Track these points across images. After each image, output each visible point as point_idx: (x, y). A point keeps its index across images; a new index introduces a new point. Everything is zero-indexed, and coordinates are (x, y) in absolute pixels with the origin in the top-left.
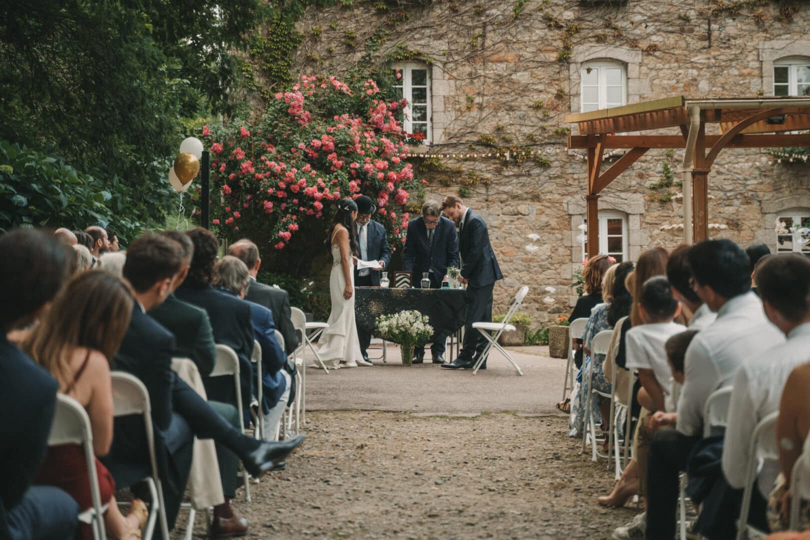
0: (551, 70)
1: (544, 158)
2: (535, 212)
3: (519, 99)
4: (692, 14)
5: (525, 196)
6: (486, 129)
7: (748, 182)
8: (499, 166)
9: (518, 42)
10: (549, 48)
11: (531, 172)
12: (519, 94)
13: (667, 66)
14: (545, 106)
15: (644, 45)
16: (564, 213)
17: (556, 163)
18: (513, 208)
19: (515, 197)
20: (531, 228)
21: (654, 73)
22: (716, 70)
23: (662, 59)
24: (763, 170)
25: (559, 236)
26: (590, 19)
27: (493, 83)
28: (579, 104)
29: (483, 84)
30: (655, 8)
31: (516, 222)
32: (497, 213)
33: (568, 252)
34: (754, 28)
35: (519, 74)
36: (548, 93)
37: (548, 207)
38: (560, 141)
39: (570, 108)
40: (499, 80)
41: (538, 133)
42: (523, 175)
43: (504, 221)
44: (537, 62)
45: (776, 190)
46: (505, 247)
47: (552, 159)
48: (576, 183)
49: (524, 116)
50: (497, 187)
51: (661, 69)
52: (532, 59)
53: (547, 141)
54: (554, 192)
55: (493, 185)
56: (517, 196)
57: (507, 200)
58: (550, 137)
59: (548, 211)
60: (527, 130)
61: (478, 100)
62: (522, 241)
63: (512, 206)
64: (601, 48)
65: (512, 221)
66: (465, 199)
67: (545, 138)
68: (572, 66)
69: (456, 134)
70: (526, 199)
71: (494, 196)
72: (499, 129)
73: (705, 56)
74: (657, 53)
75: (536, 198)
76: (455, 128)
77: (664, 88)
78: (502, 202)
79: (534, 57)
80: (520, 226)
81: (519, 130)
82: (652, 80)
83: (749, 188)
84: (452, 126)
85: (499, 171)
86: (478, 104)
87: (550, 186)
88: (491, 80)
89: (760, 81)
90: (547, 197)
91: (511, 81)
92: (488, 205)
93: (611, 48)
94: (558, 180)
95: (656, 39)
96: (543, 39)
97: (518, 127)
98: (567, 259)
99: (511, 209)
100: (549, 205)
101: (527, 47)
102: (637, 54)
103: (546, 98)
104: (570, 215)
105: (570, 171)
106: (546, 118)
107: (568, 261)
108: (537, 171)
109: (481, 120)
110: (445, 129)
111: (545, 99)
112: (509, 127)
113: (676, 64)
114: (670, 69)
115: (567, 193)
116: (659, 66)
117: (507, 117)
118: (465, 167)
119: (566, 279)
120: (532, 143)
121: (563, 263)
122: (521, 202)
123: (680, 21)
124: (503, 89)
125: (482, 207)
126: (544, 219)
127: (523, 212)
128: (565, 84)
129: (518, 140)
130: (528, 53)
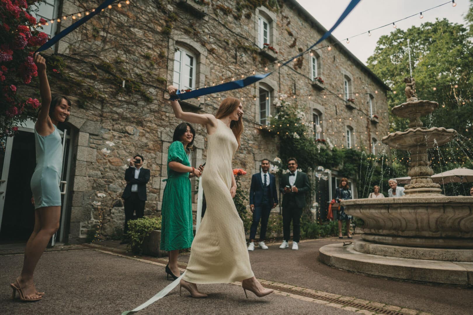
0: (158, 37)
1: (149, 95)
2: (138, 134)
3: (135, 47)
4: (230, 42)
5: (132, 119)
6: (108, 58)
7: (249, 142)
8: (114, 90)
9: (137, 7)
10: (157, 22)
11: (139, 103)
12: (135, 43)
13: (218, 64)
14: (152, 59)
15: (208, 47)
16: (158, 139)
17: (155, 102)
18: (123, 127)
19: (123, 118)
20: (134, 146)
21: (212, 66)
23: (216, 59)
24: (255, 136)
25: (154, 155)
26: (182, 17)
27: (116, 26)
28: (173, 66)
29: (108, 24)
30: (214, 30)
31: (122, 139)
32: (109, 128)
33: (159, 169)
34: (252, 63)
35: (136, 30)
36: (155, 51)
37: (148, 132)
38: (160, 87)
39: (167, 67)
40: (120, 26)
41: (145, 76)
42: (132, 104)
43: (114, 136)
44: (149, 27)
45: (259, 149)
46: (113, 157)
47: (154, 97)
48: (167, 119)
49: (137, 60)
50: (111, 107)
51: (216, 65)
52: (145, 23)
53: (151, 84)
54: (152, 122)
55: (108, 105)
56: (126, 118)
57: (118, 120)
58: (152, 82)
59: (147, 135)
60: (137, 71)
61: (102, 33)
62: (128, 154)
63: (121, 125)
64: (187, 37)
65: (120, 137)
66: (82, 110)
67: (150, 81)
68: (170, 40)
69: (80, 53)
70: (133, 122)
71: (108, 114)
72: (118, 62)
73: (234, 67)
74: (214, 55)
75: (140, 123)
76: (81, 47)
77: (216, 76)
78: (113, 120)
79: (147, 23)
80: (125, 142)
81: (132, 69)
82: (211, 69)
83: (250, 145)
84: (77, 45)
85: (114, 95)
86: (103, 36)
87: (150, 117)
88: (115, 24)
89: (254, 90)
90: (148, 125)
91: (129, 31)
92: (102, 120)
93: (192, 40)
94: (156, 114)
95: (214, 46)
96: (154, 14)
97: (132, 67)
98: (158, 173)
99: (121, 127)
100: (149, 130)
101: (143, 14)
102: (205, 51)
103: (154, 54)
104: (162, 141)
105: (164, 110)
106: (151, 67)
107: (158, 175)
108: (142, 103)
109: (103, 50)
110: (71, 45)
111: (151, 55)
112: (125, 64)
113: (222, 65)
114: (219, 66)
115: (161, 125)
116: (215, 62)
117: (124, 56)
118: (86, 83)
119: (155, 189)
120: (141, 82)
121: (155, 176)
122: (129, 124)
123: (224, 43)
124: (123, 35)
125: (97, 120)
126: (144, 140)
127: (129, 132)
128: (165, 50)
129: (131, 76)
130: (143, 18)
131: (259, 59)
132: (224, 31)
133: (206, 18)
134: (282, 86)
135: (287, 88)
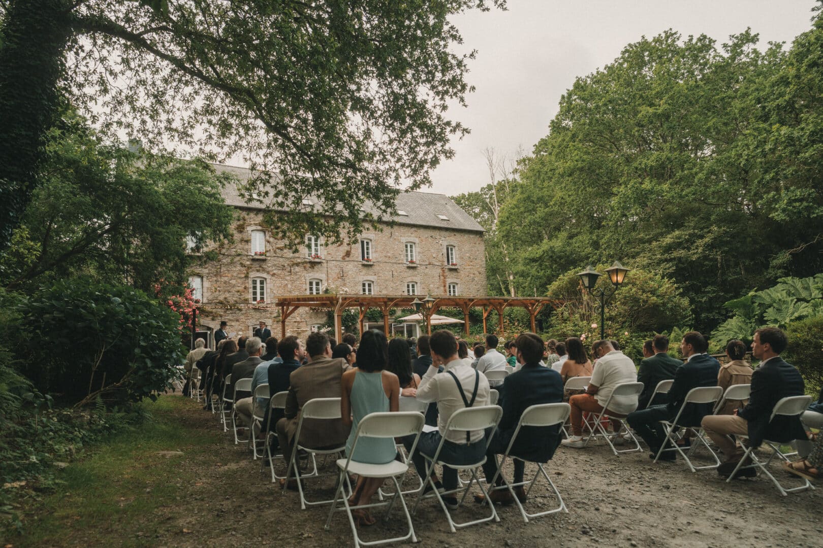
0: (243, 280)
1: (240, 308)
2: (237, 325)
3: (232, 289)
4: (286, 265)
6: (221, 298)
8: (225, 310)
9: (232, 271)
10: (242, 273)
11: (236, 312)
12: (232, 287)
13: (278, 280)
14: (240, 291)
15: (271, 273)
17: (244, 310)
20: (236, 331)
22: (293, 281)
23: (277, 277)
24: (308, 313)
26: (255, 264)
29: (220, 284)
34: (304, 270)
35: (232, 281)
38: (246, 302)
39: (248, 292)
40: (225, 282)
41: (238, 300)
42: (233, 313)
44: (238, 277)
45: (310, 318)
47: (243, 308)
48: (251, 316)
49: (234, 294)
52: (236, 276)
58: (242, 301)
60: (235, 299)
64: (258, 274)
67: (240, 301)
68: (249, 279)
69: (211, 300)
70: (235, 321)
72: (225, 298)
73: (289, 277)
75: (237, 320)
76: (210, 298)
77: (277, 286)
81: (232, 299)
82: (274, 284)
85: (225, 312)
86: (218, 290)
87: (242, 317)
88: (223, 283)
89: (305, 285)
91: (229, 283)
93: (261, 274)
95: (275, 271)
96: (240, 270)
102: (269, 276)
103: (241, 289)
105: (249, 312)
106: (241, 295)
109: (219, 295)
110: (207, 298)
112: (229, 298)
113: (281, 279)
116: (276, 280)
117: (228, 294)
118: (214, 310)
120: (236, 303)
123: (282, 267)
124: (227, 285)
128: (247, 285)
129: (232, 302)
130: (235, 274)
131: (309, 265)
132: (281, 260)
133: (269, 258)
134: (330, 276)
135: (335, 276)
